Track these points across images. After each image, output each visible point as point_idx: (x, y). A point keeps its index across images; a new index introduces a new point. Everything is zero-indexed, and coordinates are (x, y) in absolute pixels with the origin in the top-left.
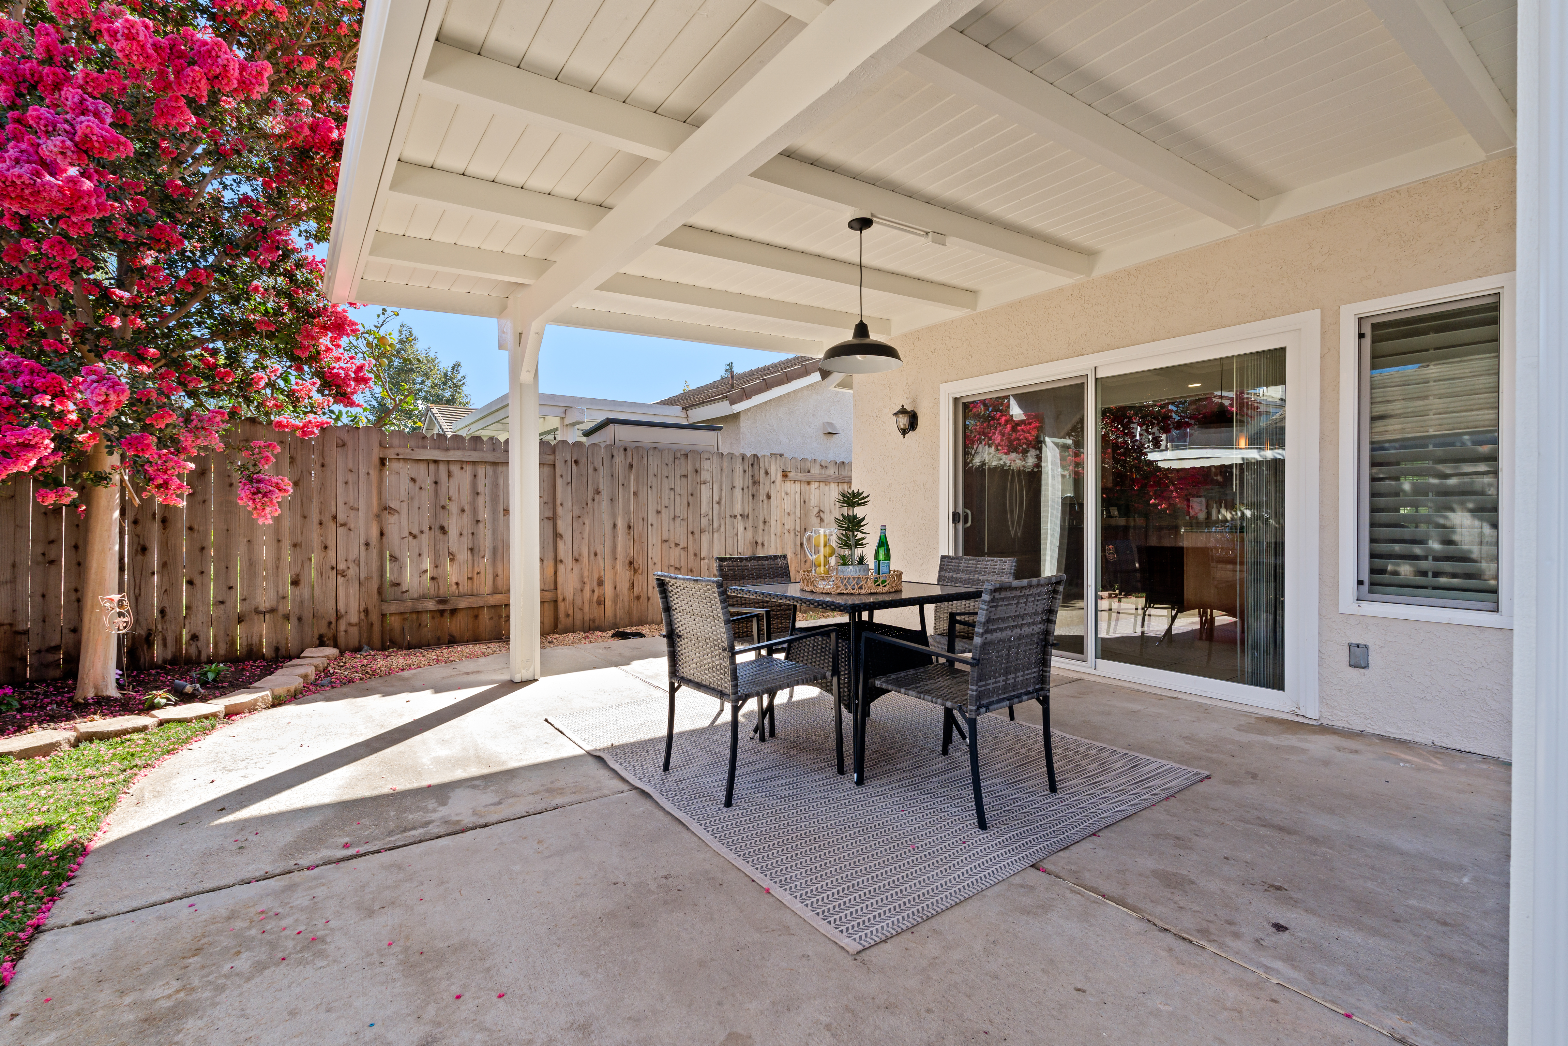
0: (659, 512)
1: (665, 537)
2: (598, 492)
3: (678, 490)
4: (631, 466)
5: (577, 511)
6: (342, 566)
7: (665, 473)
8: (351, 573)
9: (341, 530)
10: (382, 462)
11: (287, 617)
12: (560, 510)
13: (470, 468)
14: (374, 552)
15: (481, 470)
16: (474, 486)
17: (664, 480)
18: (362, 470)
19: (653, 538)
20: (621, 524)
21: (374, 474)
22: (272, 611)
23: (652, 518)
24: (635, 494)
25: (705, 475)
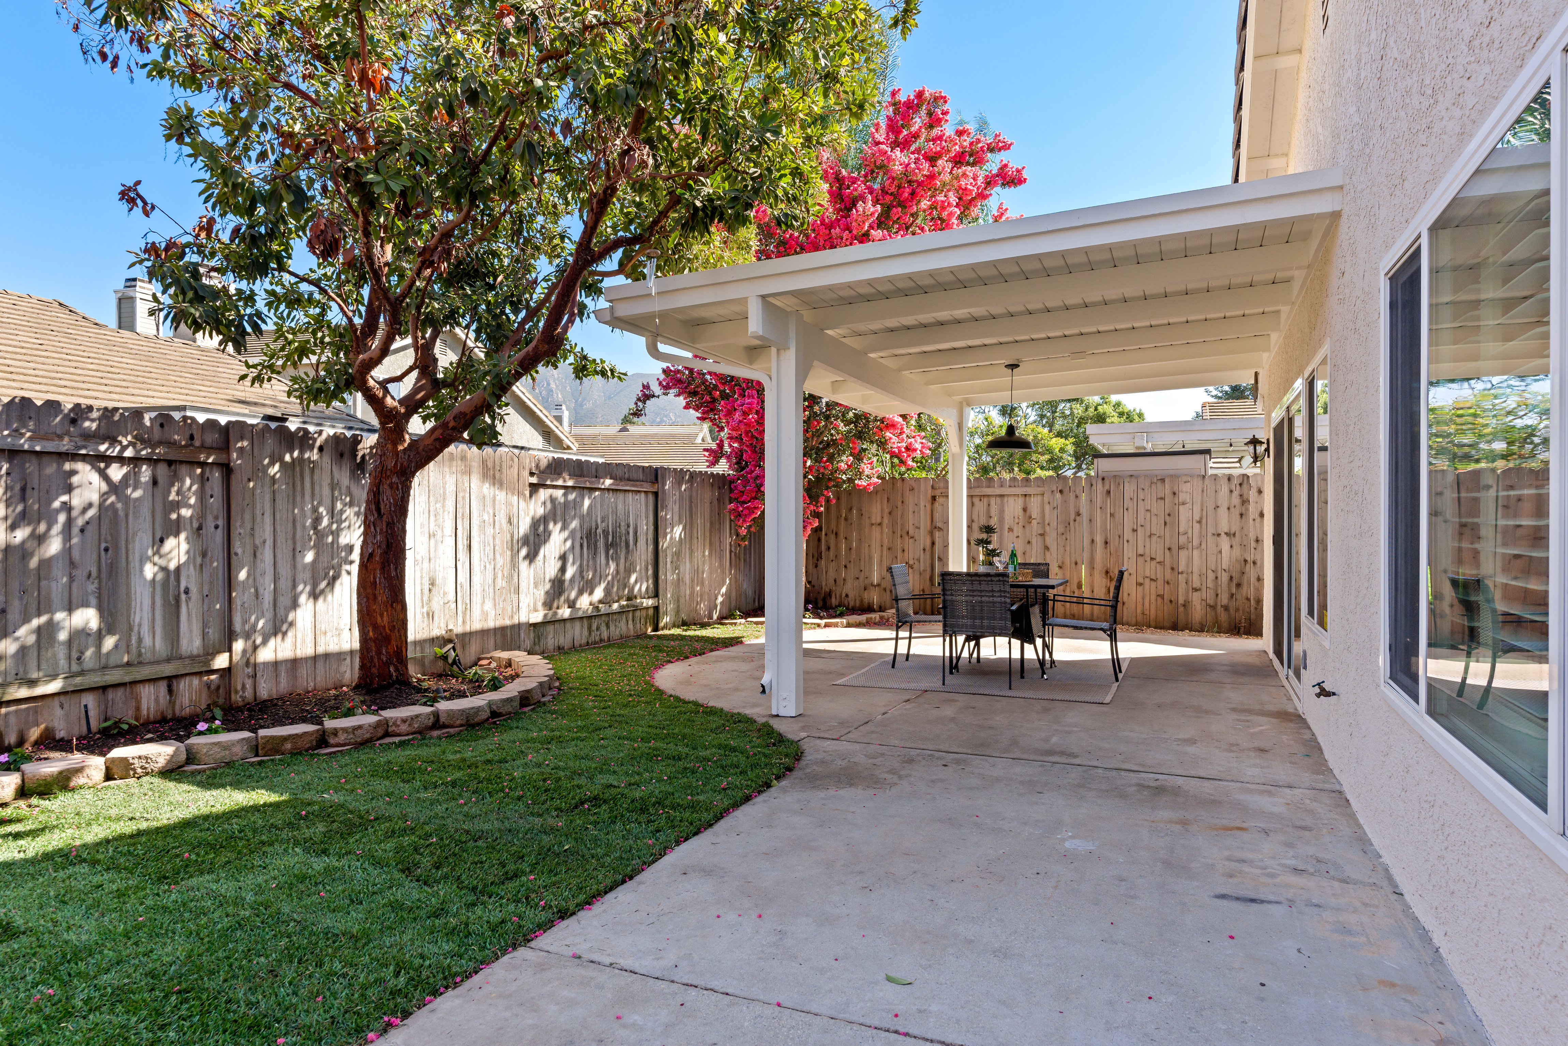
0: (1135, 531)
1: (1140, 552)
2: (1078, 514)
3: (1154, 511)
4: (1109, 492)
5: (1061, 529)
6: (911, 562)
7: (1141, 496)
8: (915, 566)
9: (911, 541)
10: (934, 498)
11: (885, 590)
12: (1047, 528)
13: (986, 500)
14: (928, 554)
15: (993, 501)
16: (988, 512)
17: (1141, 503)
18: (922, 504)
19: (1129, 552)
20: (1099, 540)
21: (929, 506)
22: (878, 585)
23: (1128, 534)
24: (1112, 515)
25: (1182, 497)
